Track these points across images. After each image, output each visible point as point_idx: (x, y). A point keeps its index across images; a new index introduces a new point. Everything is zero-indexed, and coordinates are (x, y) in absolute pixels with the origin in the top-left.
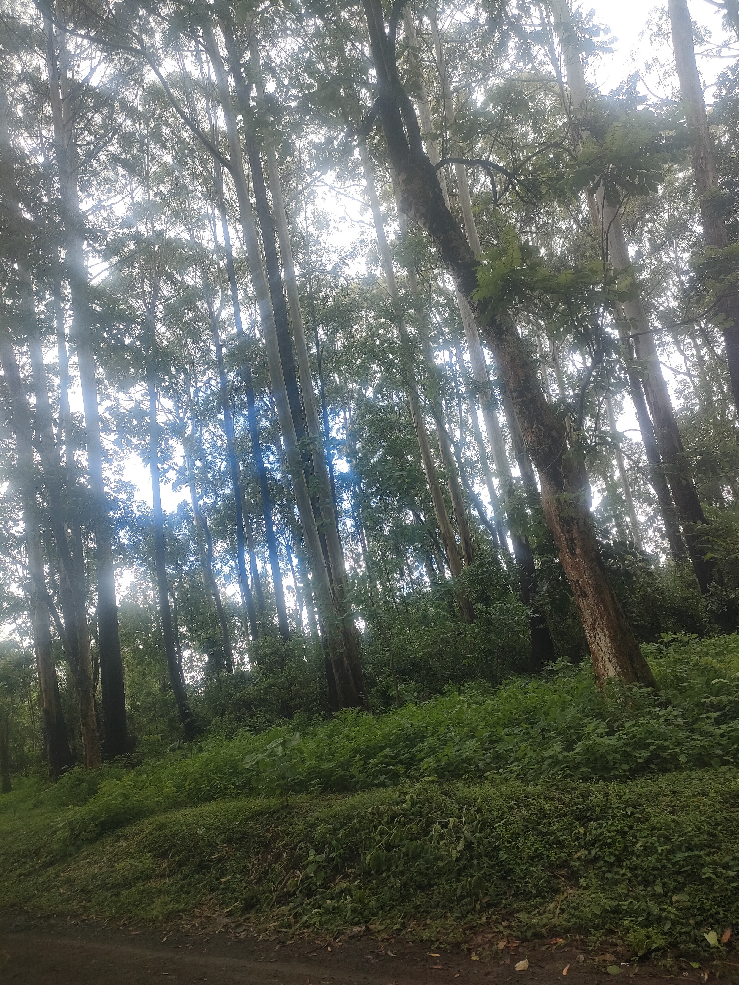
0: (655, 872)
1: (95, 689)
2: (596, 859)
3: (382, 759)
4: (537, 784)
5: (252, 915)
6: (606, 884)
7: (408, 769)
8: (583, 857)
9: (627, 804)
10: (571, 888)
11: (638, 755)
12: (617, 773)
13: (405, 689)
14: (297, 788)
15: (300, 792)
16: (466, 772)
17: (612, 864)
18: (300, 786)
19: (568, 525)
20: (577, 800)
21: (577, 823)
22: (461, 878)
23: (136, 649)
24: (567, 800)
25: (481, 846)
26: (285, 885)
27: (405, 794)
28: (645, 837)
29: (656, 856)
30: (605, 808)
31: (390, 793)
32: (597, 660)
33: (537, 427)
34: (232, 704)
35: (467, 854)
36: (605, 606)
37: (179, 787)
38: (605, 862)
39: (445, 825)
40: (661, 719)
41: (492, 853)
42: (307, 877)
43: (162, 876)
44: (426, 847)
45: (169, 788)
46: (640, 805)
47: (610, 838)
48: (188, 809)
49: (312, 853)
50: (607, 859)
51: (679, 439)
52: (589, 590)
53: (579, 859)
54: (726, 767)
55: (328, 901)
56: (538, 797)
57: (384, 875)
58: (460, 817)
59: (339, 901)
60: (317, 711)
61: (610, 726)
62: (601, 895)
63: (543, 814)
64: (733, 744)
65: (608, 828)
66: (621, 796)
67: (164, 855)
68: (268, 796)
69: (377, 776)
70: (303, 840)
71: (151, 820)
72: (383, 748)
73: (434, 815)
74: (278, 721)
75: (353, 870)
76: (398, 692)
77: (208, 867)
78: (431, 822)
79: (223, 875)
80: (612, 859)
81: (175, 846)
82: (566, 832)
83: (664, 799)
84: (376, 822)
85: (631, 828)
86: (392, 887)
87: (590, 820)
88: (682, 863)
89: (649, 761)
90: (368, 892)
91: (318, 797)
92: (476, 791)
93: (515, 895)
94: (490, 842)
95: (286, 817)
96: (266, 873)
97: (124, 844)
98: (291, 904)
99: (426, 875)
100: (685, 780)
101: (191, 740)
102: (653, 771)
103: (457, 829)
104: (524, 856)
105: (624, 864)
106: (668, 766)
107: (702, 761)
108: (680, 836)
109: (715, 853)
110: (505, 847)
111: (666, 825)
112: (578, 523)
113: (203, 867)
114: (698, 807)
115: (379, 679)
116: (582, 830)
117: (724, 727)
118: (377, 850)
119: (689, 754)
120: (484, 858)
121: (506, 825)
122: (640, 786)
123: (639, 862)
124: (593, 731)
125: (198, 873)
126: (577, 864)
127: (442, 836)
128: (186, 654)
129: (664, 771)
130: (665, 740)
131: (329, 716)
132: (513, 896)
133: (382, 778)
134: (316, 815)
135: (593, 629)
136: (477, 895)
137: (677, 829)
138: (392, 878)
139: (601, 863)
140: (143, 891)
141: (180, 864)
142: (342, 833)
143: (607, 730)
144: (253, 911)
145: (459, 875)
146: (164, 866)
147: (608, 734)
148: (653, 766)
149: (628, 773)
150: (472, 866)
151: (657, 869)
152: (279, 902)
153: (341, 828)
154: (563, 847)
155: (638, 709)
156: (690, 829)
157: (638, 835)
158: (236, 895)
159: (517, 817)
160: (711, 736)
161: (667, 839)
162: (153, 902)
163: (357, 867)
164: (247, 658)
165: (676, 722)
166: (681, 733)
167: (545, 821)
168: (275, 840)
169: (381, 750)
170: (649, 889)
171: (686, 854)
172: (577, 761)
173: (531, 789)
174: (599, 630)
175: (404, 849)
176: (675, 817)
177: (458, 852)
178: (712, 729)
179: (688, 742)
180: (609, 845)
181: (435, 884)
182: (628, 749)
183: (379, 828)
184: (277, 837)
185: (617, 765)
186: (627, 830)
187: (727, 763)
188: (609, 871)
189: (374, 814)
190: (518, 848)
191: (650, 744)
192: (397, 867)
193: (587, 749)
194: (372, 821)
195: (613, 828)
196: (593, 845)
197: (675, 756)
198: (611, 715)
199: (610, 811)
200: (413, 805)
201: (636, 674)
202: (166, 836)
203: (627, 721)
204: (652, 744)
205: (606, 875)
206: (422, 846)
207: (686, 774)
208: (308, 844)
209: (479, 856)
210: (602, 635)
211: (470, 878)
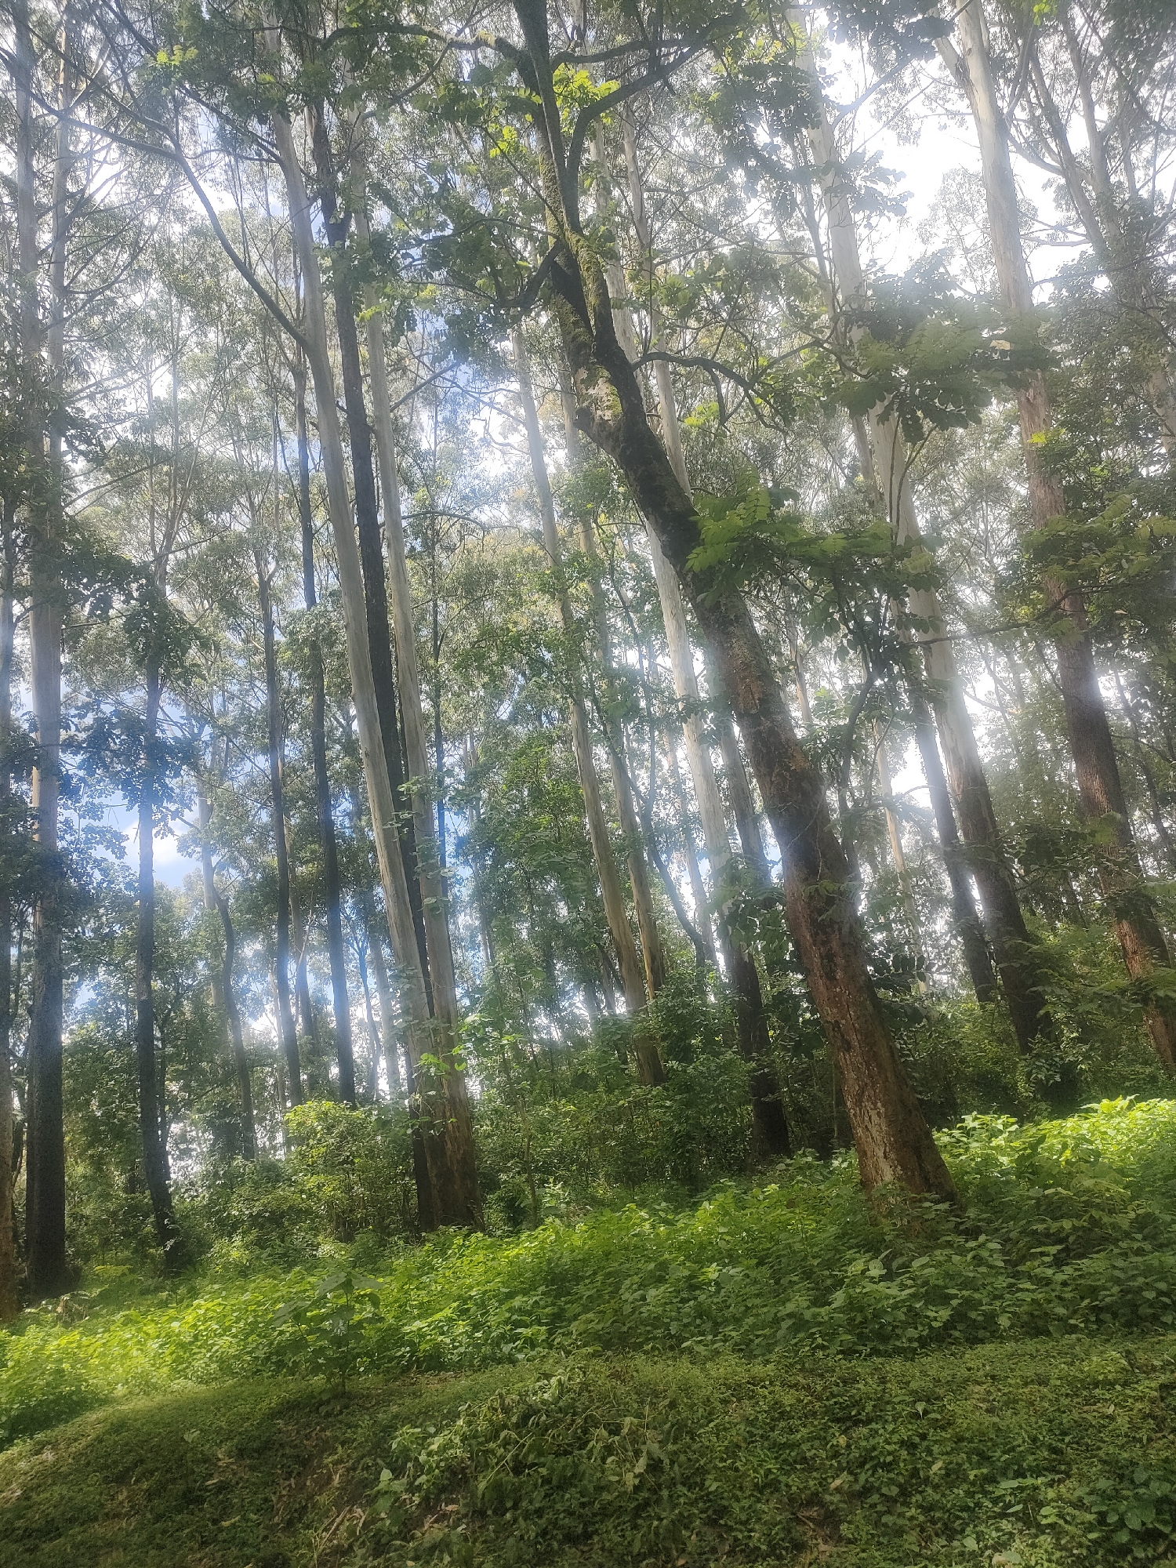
0: (965, 1515)
1: (13, 1183)
2: (866, 1491)
3: (507, 1315)
4: (768, 1362)
6: (884, 1535)
7: (551, 1333)
8: (846, 1486)
9: (917, 1396)
10: (826, 1542)
11: (932, 1314)
12: (898, 1343)
16: (648, 1340)
17: (892, 1501)
19: (825, 933)
20: (835, 1388)
21: (835, 1428)
22: (640, 1521)
23: (89, 1118)
24: (819, 1388)
25: (676, 1467)
26: (334, 1533)
28: (947, 1453)
29: (965, 1487)
30: (881, 1402)
31: (523, 1374)
32: (866, 1153)
34: (251, 1215)
35: (651, 1480)
36: (879, 1066)
38: (882, 1495)
39: (615, 1430)
40: (970, 1256)
41: (693, 1479)
42: (375, 1518)
43: (116, 1517)
44: (582, 1468)
46: (938, 1398)
47: (890, 1453)
49: (386, 1475)
50: (884, 1490)
51: (989, 805)
52: (854, 1038)
53: (838, 1490)
54: (1074, 1336)
55: (411, 1563)
56: (771, 1383)
57: (508, 1516)
58: (641, 1415)
59: (428, 1563)
60: (397, 1232)
61: (886, 1264)
62: (877, 1554)
63: (779, 1413)
64: (1082, 1298)
65: (886, 1437)
66: (907, 1383)
67: (121, 1479)
68: (311, 1375)
69: (500, 1343)
70: (369, 1454)
72: (512, 1295)
73: (596, 1413)
75: (455, 1507)
76: (535, 1199)
77: (200, 1501)
78: (591, 1422)
79: (225, 1514)
80: (894, 1491)
81: (142, 1461)
82: (817, 1443)
83: (977, 1388)
84: (497, 1423)
85: (923, 1437)
86: (522, 1538)
87: (857, 1423)
88: (1008, 1499)
89: (949, 1325)
90: (479, 1546)
91: (396, 1380)
92: (667, 1372)
93: (731, 1553)
94: (690, 1460)
95: (341, 1412)
96: (303, 1510)
97: (52, 1458)
99: (580, 1516)
100: (1010, 1357)
101: (175, 1277)
102: (956, 1342)
103: (635, 1437)
104: (747, 1483)
105: (914, 1500)
106: (981, 1333)
107: (1035, 1325)
108: (1004, 1453)
109: (1060, 1481)
110: (715, 1467)
111: (983, 1434)
112: (840, 929)
113: (191, 1499)
114: (1032, 1404)
115: (502, 1178)
116: (842, 1440)
117: (1068, 1270)
118: (498, 1472)
119: (1014, 1313)
120: (680, 1487)
121: (717, 1429)
122: (934, 1366)
123: (937, 1497)
124: (862, 1272)
125: (180, 1512)
126: (836, 1498)
127: (609, 1450)
128: (175, 1128)
129: (974, 1341)
130: (977, 1290)
131: (415, 1239)
132: (728, 1554)
133: (507, 1348)
134: (395, 1409)
135: (858, 1102)
136: (668, 1555)
137: (999, 1441)
138: (521, 1521)
139: (875, 1498)
140: (82, 1543)
141: (151, 1495)
142: (437, 1443)
143: (884, 1272)
145: (637, 1516)
146: (121, 1498)
147: (884, 1278)
148: (957, 1334)
149: (915, 1345)
150: (658, 1501)
151: (966, 1508)
152: (323, 1564)
153: (438, 1431)
154: (811, 1469)
155: (931, 1236)
156: (1021, 1441)
157: (936, 1449)
158: (248, 1551)
159: (735, 1413)
160: (1047, 1285)
161: (984, 1458)
162: (97, 1564)
163: (461, 1502)
164: (279, 1138)
165: (992, 1261)
166: (1000, 1279)
167: (782, 1424)
168: (323, 1451)
169: (508, 1300)
170: (956, 1543)
171: (1015, 1484)
172: (835, 1323)
173: (758, 1370)
174: (868, 1104)
175: (544, 1471)
176: (996, 1419)
177: (636, 1476)
178: (1050, 1272)
179: (1012, 1293)
180: (888, 1467)
181: (596, 1532)
182: (917, 1304)
183: (502, 1435)
184: (324, 1447)
185: (899, 1331)
186: (917, 1440)
187: (1074, 1329)
188: (889, 1512)
189: (494, 1409)
190: (737, 1470)
191: (951, 1297)
192: (531, 1502)
193: (852, 1305)
194: (491, 1422)
195: (896, 1437)
196: (862, 1465)
197: (991, 1317)
198: (887, 1247)
199: (889, 1407)
200: (561, 1396)
201: (926, 1180)
202: (127, 1444)
203: (914, 1258)
204: (955, 1296)
205: (884, 1519)
206: (576, 1466)
207: (1010, 1346)
208: (379, 1461)
209: (673, 1483)
210: (873, 1113)
211: (656, 1523)
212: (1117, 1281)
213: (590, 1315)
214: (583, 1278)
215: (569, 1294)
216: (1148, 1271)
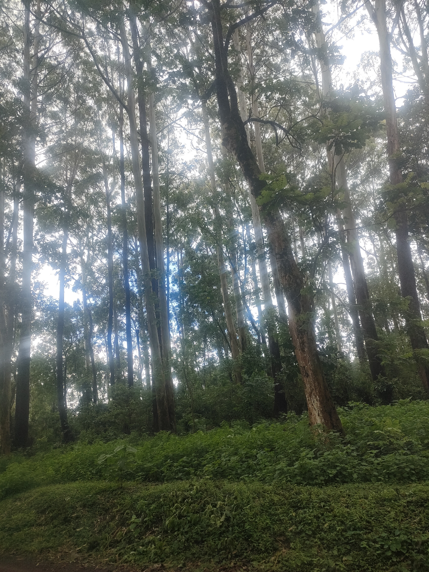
0: (334, 542)
1: (11, 408)
2: (301, 532)
3: (181, 463)
4: (270, 485)
5: (93, 553)
6: (305, 547)
7: (196, 470)
8: (294, 530)
9: (322, 500)
10: (285, 549)
11: (330, 472)
12: (317, 481)
13: (199, 422)
14: (128, 477)
15: (130, 479)
16: (230, 475)
17: (310, 536)
18: (130, 476)
19: (302, 334)
20: (293, 496)
21: (292, 510)
22: (221, 538)
23: (38, 385)
24: (287, 495)
25: (235, 520)
26: (115, 535)
27: (193, 485)
28: (330, 521)
29: (335, 533)
30: (309, 501)
31: (184, 484)
32: (311, 414)
33: (289, 276)
34: (95, 423)
35: (226, 524)
36: (318, 383)
37: (57, 471)
38: (306, 534)
39: (215, 506)
40: (345, 452)
41: (241, 524)
42: (129, 531)
43: (40, 525)
44: (202, 518)
45: (51, 471)
46: (329, 501)
47: (310, 520)
48: (61, 485)
49: (134, 517)
50: (307, 532)
51: (367, 290)
52: (310, 373)
53: (291, 531)
54: (379, 483)
55: (141, 547)
56: (271, 492)
57: (176, 533)
58: (224, 501)
59: (147, 547)
60: (145, 431)
61: (315, 453)
62: (302, 554)
63: (273, 503)
64: (384, 469)
65: (308, 514)
66: (318, 495)
67: (43, 512)
68: (110, 480)
69: (177, 473)
70: (129, 509)
71: (38, 490)
72: (182, 456)
73: (209, 500)
74: (122, 436)
75: (157, 529)
76: (194, 423)
77: (69, 521)
78: (206, 503)
79: (78, 527)
80: (310, 533)
81: (50, 506)
82: (285, 514)
83: (343, 499)
84: (174, 501)
85: (322, 515)
86: (180, 541)
87: (300, 508)
88: (350, 538)
89: (336, 476)
90: (165, 543)
91: (140, 484)
92: (235, 486)
93: (252, 550)
94: (240, 518)
95: (120, 494)
96: (105, 527)
97: (19, 504)
98: (118, 548)
99: (201, 535)
100: (355, 488)
101: (66, 443)
102: (338, 482)
103: (221, 509)
104: (259, 527)
105: (317, 536)
106: (346, 480)
107: (366, 478)
108: (350, 522)
109: (370, 533)
110: (249, 521)
111: (343, 515)
112: (307, 333)
113: (66, 521)
114: (362, 505)
115: (184, 415)
116: (294, 514)
117: (380, 459)
118: (173, 518)
119: (359, 474)
120: (236, 527)
121: (250, 507)
122: (329, 490)
123: (325, 535)
124: (306, 456)
125: (63, 525)
126: (290, 534)
127: (212, 512)
128: (69, 390)
129: (344, 482)
130: (346, 464)
131: (152, 434)
132: (251, 551)
133: (180, 474)
134: (138, 494)
135: (310, 396)
136: (230, 549)
137: (349, 517)
138: (180, 535)
139: (304, 535)
140: (28, 534)
141: (53, 518)
142: (153, 506)
143: (314, 456)
144: (95, 550)
145: (220, 536)
146: (42, 519)
147: (314, 458)
148: (338, 479)
149: (323, 482)
150: (228, 531)
151: (335, 540)
152: (110, 546)
153: (153, 503)
154: (282, 523)
155: (332, 445)
156: (356, 518)
157: (326, 519)
158: (85, 539)
159: (257, 503)
160: (372, 464)
162: (33, 541)
163: (160, 527)
164: (106, 395)
165: (352, 454)
166: (356, 461)
167: (273, 507)
168: (112, 507)
169: (181, 458)
170: (330, 552)
171: (353, 533)
172: (295, 473)
173: (266, 487)
174: (314, 396)
175: (189, 518)
176: (348, 510)
177: (221, 522)
178: (373, 460)
179: (359, 466)
180: (309, 524)
181: (205, 540)
182: (325, 468)
183: (175, 505)
184: (114, 505)
185: (318, 477)
186: (320, 515)
187: (380, 480)
188: (308, 540)
189: (173, 496)
190: (256, 522)
191: (337, 466)
192: (184, 529)
193: (301, 466)
194: (172, 500)
195: (312, 514)
196: (300, 523)
197: (351, 474)
198: (316, 447)
199: (311, 504)
200: (197, 493)
201: (332, 424)
202: (45, 500)
203: (325, 451)
204: (338, 466)
205: (306, 542)
206: (200, 517)
207: (356, 485)
208: (132, 512)
209: (233, 526)
210: (315, 400)
211: (226, 539)
212: (397, 464)
213: (210, 465)
214: (208, 452)
215: (203, 457)
216: (408, 461)
